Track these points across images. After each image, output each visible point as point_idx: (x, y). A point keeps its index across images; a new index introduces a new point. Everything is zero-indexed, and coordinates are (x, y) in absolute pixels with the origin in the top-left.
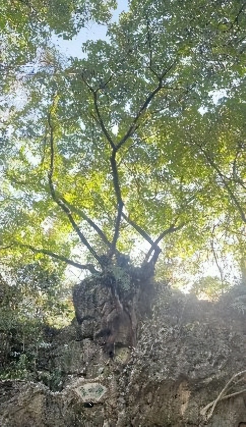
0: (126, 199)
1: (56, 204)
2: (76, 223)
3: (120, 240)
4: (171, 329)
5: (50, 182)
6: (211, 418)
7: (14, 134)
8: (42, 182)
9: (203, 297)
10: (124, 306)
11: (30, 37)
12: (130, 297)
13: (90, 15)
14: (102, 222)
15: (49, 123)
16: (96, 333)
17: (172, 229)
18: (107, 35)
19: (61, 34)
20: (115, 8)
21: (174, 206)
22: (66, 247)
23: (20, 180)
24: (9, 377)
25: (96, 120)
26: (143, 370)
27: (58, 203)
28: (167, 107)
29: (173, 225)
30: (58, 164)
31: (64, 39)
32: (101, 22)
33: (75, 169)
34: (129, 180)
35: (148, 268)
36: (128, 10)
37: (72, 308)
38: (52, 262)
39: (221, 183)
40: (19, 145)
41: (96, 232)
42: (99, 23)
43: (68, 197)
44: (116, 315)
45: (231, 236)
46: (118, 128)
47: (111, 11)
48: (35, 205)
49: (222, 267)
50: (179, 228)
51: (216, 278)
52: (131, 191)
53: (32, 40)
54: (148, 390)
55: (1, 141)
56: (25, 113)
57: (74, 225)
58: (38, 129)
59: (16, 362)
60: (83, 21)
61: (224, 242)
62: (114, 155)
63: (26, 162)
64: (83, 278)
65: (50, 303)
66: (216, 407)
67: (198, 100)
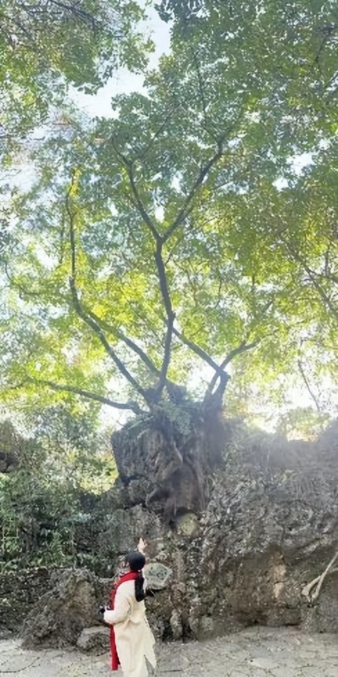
0: (178, 310)
1: (81, 320)
2: (111, 346)
3: (172, 366)
4: (254, 483)
5: (73, 290)
6: (318, 598)
7: (19, 226)
8: (61, 290)
9: (295, 435)
10: (184, 457)
11: (40, 93)
12: (192, 443)
13: (119, 61)
14: (146, 342)
15: (67, 208)
16: (149, 496)
17: (243, 347)
18: (144, 86)
19: (83, 86)
20: (153, 50)
21: (244, 315)
22: (98, 379)
23: (31, 290)
24: (42, 563)
25: (132, 202)
26: (219, 542)
27: (85, 319)
28: (231, 180)
29: (244, 342)
30: (82, 265)
31: (86, 93)
32: (135, 70)
33: (106, 271)
34: (180, 282)
35: (213, 402)
36: (169, 52)
37: (113, 465)
38: (80, 402)
39: (308, 282)
40: (26, 240)
41: (138, 357)
42: (133, 71)
43: (98, 310)
44: (174, 469)
45: (326, 352)
46: (163, 212)
47: (148, 55)
48: (53, 323)
49: (316, 393)
50: (253, 345)
51: (310, 408)
52: (183, 297)
53: (41, 97)
54: (227, 568)
55: (2, 236)
56: (32, 196)
57: (108, 348)
58: (52, 217)
59: (49, 543)
60: (112, 68)
61: (316, 361)
62: (159, 249)
63: (37, 264)
64: (124, 422)
65: (83, 460)
66: (323, 584)
67: (272, 170)
